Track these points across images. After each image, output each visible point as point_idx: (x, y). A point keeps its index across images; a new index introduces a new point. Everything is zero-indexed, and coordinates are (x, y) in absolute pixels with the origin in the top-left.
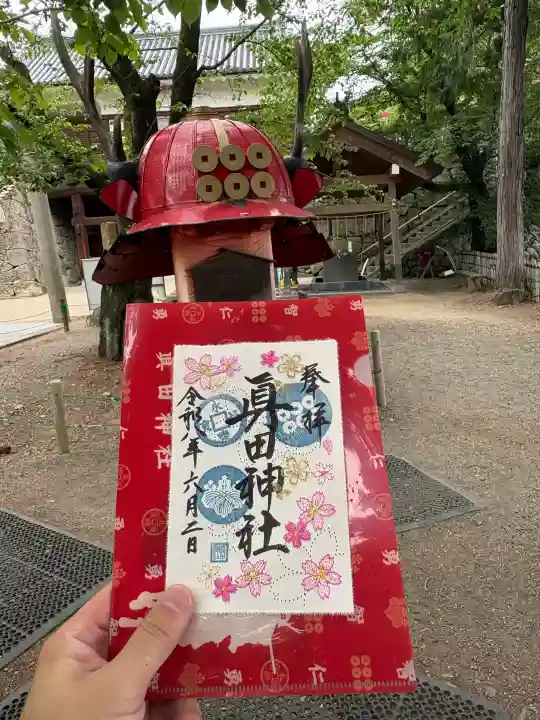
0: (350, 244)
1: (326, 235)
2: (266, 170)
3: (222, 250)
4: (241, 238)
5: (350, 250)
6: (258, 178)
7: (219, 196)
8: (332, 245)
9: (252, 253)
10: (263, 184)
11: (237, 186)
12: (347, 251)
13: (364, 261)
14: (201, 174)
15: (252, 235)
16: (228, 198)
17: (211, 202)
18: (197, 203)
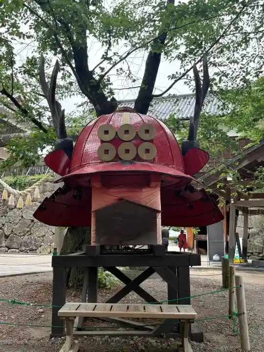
2: (151, 141)
4: (135, 192)
6: (144, 146)
7: (113, 157)
9: (144, 204)
10: (147, 151)
11: (127, 151)
14: (102, 142)
15: (144, 190)
16: (121, 159)
17: (108, 162)
18: (100, 163)
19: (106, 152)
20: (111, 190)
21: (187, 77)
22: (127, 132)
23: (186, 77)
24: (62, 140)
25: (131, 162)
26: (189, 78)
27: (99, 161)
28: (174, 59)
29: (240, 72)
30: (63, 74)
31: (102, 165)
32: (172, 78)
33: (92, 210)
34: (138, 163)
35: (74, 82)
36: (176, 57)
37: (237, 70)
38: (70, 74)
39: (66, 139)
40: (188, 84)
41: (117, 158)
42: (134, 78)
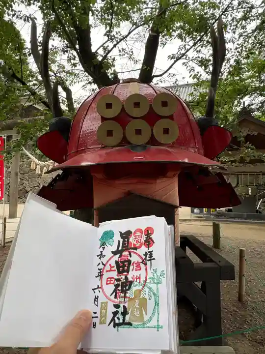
0: (250, 191)
1: (234, 185)
2: (171, 117)
3: (129, 193)
4: (147, 183)
5: (250, 194)
6: (160, 125)
7: (119, 141)
8: (238, 191)
9: (157, 198)
10: (166, 131)
11: (138, 132)
12: (248, 194)
13: (259, 200)
14: (103, 119)
15: (158, 181)
16: (129, 143)
17: (113, 147)
18: (101, 148)
19: (110, 133)
20: (117, 182)
21: (186, 57)
22: (137, 105)
23: (184, 57)
24: (57, 119)
25: (144, 147)
26: (187, 58)
27: (100, 146)
28: (174, 38)
29: (235, 53)
30: (68, 57)
31: (104, 152)
32: (172, 58)
33: (94, 207)
34: (153, 148)
35: (78, 63)
36: (177, 36)
37: (233, 50)
38: (75, 57)
39: (61, 117)
40: (186, 65)
41: (125, 141)
42: (136, 59)
